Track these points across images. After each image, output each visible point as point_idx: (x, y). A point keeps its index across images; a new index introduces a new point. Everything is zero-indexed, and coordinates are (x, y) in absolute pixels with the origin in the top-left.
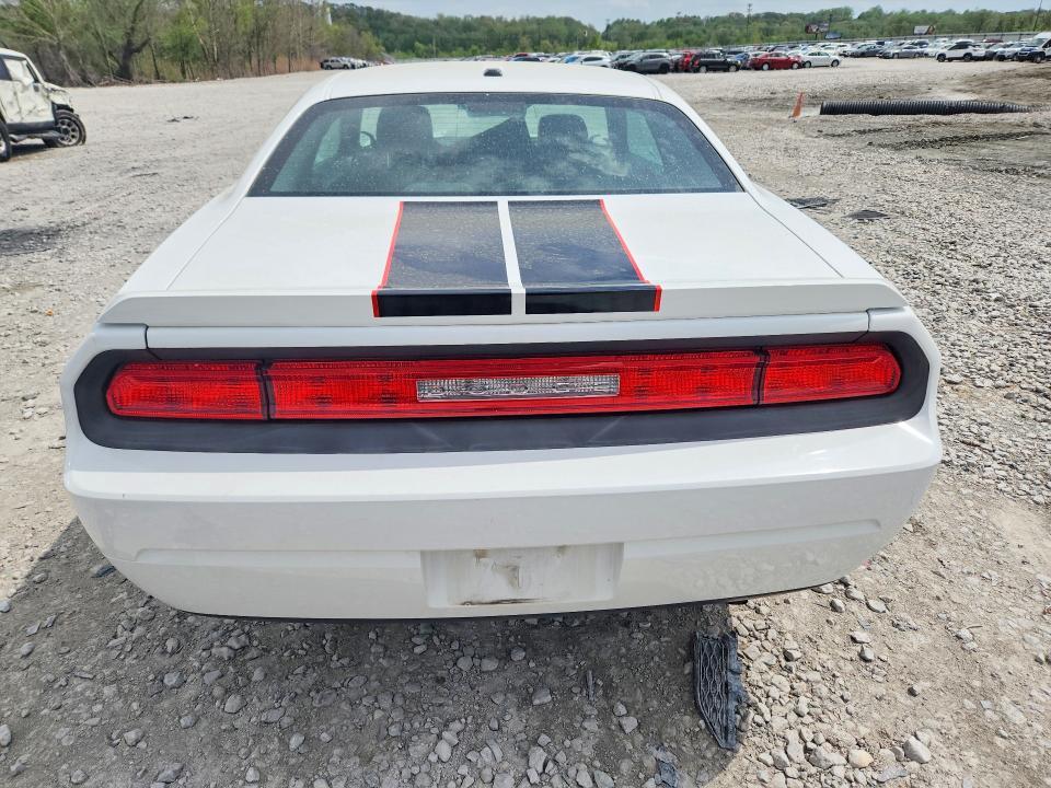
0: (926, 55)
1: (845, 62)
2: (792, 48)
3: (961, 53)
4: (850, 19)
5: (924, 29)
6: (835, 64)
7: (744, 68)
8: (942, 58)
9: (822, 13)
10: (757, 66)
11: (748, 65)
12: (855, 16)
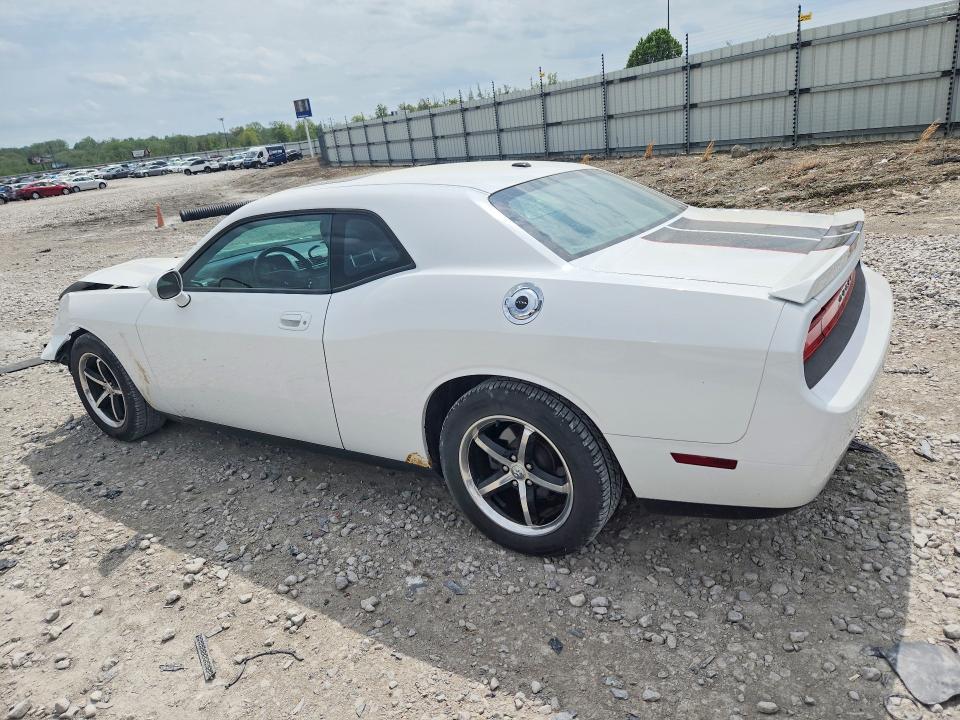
0: (171, 171)
1: (110, 183)
2: (38, 177)
3: (201, 167)
4: (67, 150)
5: (141, 153)
6: (103, 186)
7: (12, 200)
8: (188, 172)
9: (38, 146)
10: (26, 196)
11: (14, 197)
12: (71, 146)
